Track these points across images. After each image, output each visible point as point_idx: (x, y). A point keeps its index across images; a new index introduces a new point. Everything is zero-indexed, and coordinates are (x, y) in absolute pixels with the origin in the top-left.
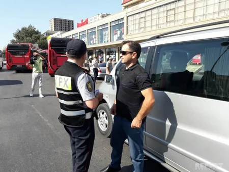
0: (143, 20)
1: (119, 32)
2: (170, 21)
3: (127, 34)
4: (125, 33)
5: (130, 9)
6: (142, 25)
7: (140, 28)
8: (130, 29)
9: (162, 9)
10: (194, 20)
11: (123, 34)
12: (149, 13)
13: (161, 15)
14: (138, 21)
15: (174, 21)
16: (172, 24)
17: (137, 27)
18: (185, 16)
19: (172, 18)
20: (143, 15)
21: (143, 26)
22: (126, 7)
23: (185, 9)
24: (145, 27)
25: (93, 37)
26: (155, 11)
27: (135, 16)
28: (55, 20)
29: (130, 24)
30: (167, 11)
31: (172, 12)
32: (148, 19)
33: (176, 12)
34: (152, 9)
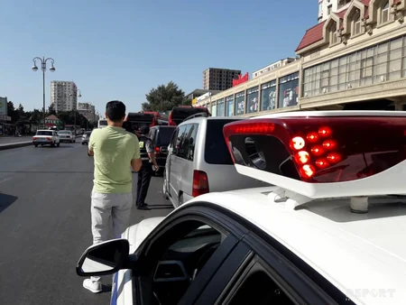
0: (326, 75)
1: (291, 93)
2: (366, 78)
3: (303, 95)
4: (299, 96)
5: (307, 58)
6: (325, 83)
7: (322, 88)
8: (307, 89)
9: (354, 58)
10: (402, 76)
11: (297, 96)
12: (335, 64)
13: (353, 68)
14: (318, 77)
15: (372, 77)
16: (369, 82)
17: (318, 86)
18: (388, 70)
19: (368, 73)
20: (326, 67)
21: (327, 84)
22: (303, 55)
23: (389, 57)
24: (329, 86)
25: (255, 100)
26: (344, 61)
27: (314, 68)
28: (212, 71)
29: (307, 80)
30: (362, 61)
31: (370, 63)
32: (334, 73)
33: (375, 63)
34: (339, 57)
